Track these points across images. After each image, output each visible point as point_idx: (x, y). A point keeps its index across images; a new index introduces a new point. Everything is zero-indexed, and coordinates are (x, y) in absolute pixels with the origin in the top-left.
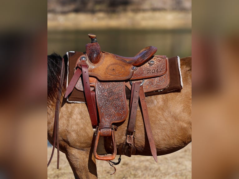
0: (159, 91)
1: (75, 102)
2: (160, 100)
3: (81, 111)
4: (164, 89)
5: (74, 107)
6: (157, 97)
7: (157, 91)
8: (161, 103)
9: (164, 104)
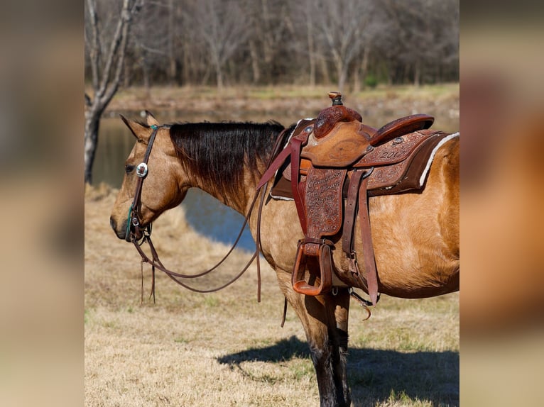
0: (387, 188)
1: (281, 198)
2: (391, 204)
3: (287, 214)
4: (394, 186)
5: (279, 206)
6: (386, 199)
7: (384, 188)
8: (391, 209)
9: (395, 211)
